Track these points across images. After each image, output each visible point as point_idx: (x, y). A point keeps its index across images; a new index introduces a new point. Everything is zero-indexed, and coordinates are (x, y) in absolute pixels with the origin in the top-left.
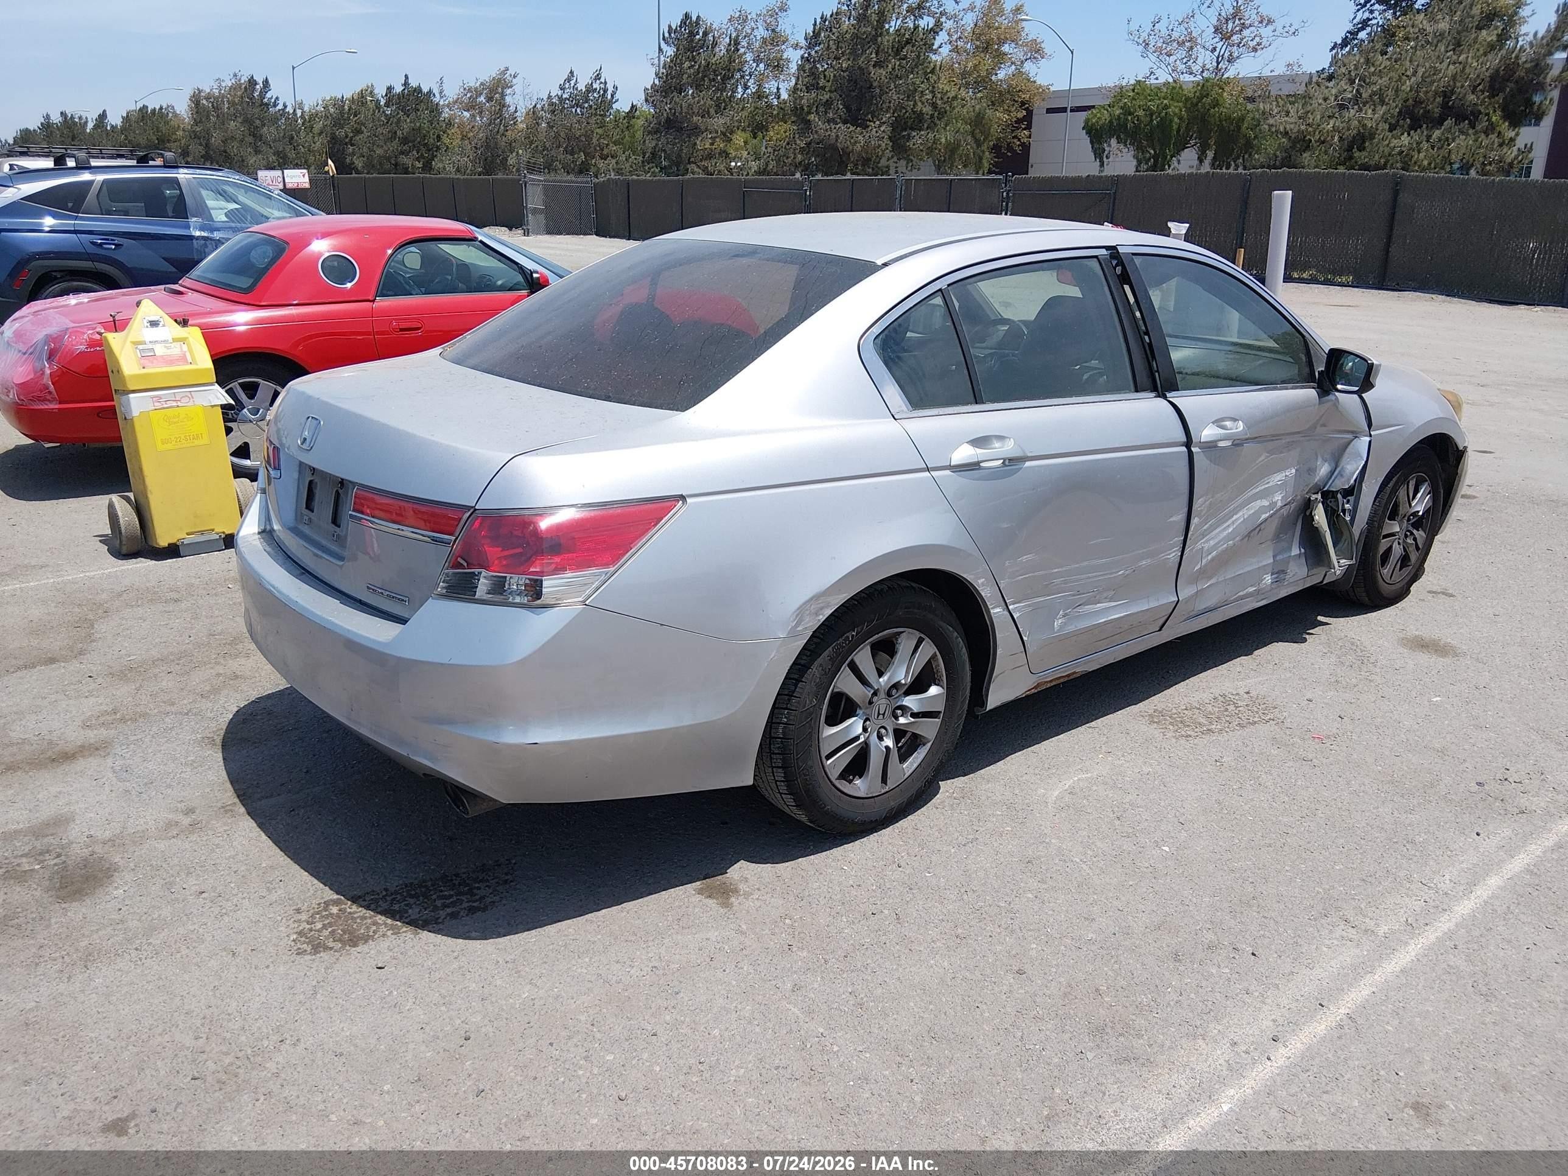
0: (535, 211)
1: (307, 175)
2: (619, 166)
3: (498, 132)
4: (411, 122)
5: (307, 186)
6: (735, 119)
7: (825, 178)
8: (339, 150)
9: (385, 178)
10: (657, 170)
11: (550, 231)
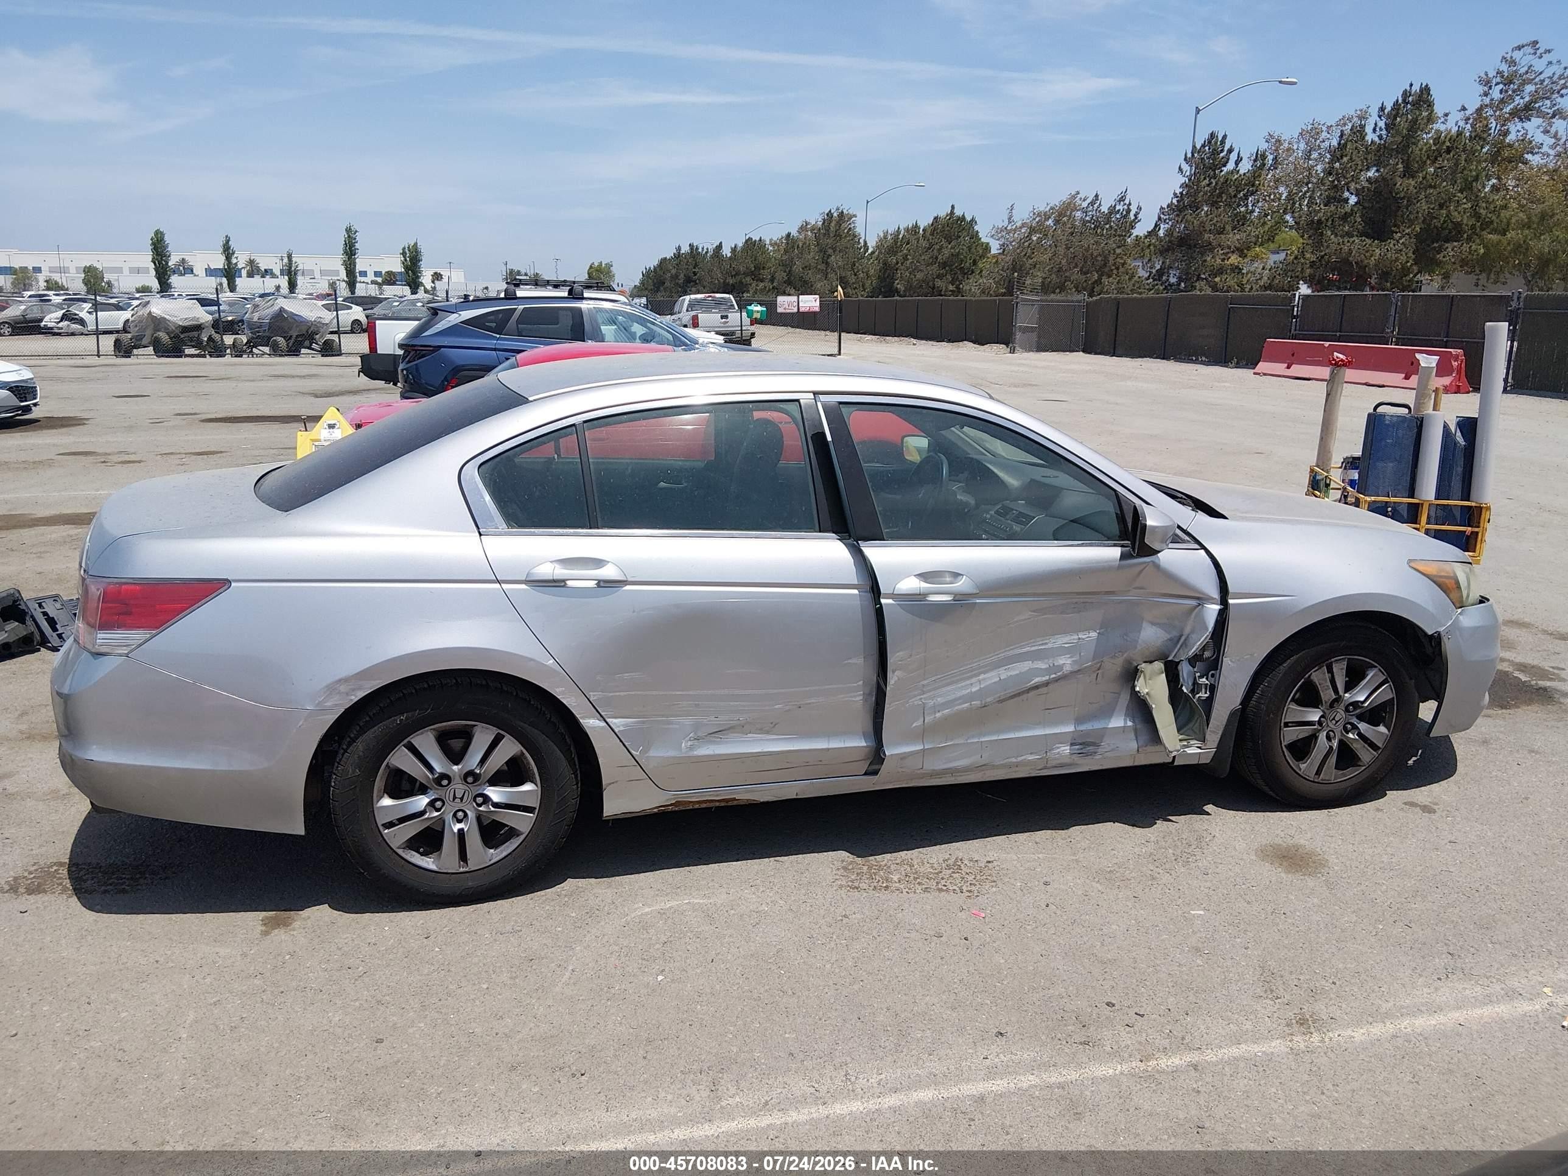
0: (1025, 330)
1: (818, 300)
2: (1120, 286)
3: (1025, 255)
4: (951, 248)
5: (817, 309)
6: (1253, 234)
7: (1316, 293)
8: (889, 275)
9: (889, 300)
10: (1161, 288)
11: (1041, 348)
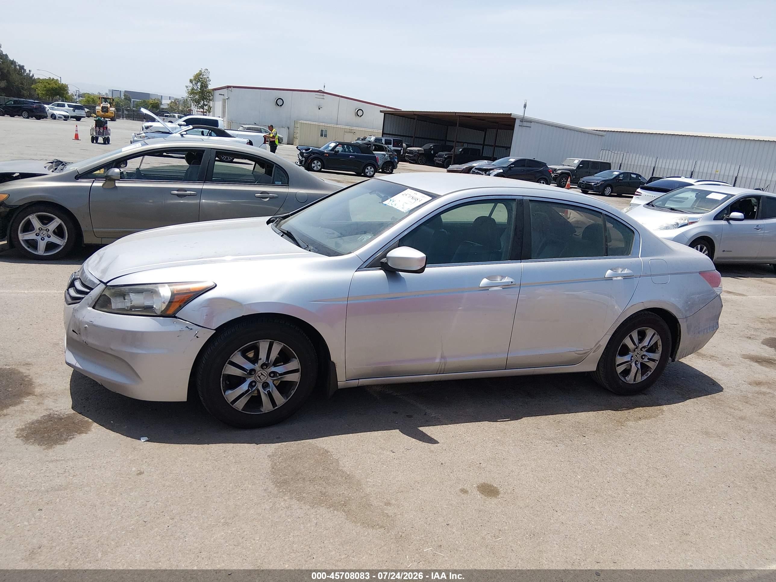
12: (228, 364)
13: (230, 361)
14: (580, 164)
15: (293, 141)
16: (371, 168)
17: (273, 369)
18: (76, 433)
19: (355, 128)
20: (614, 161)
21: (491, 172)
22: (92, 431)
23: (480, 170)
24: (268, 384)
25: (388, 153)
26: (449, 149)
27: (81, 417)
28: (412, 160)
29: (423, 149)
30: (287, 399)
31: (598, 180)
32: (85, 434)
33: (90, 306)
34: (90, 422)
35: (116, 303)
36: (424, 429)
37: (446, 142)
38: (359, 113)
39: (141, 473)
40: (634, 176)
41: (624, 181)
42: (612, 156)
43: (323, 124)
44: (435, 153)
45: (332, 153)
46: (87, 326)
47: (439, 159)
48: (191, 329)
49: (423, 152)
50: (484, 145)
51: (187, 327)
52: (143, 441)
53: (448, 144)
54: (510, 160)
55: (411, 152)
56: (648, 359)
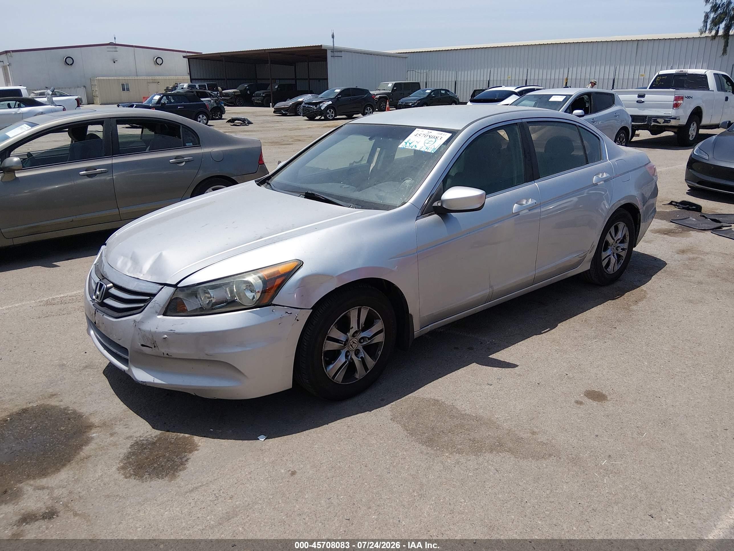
12: (327, 340)
13: (328, 336)
14: (394, 87)
15: (93, 100)
16: (203, 117)
17: (363, 335)
18: (186, 454)
19: (158, 77)
20: (422, 81)
21: (321, 105)
22: (200, 446)
23: (310, 105)
24: (359, 350)
25: (213, 99)
26: (264, 87)
27: (172, 436)
28: (229, 103)
29: (238, 90)
30: (376, 360)
31: (415, 100)
32: (196, 452)
33: (159, 314)
34: (188, 437)
35: (191, 305)
36: (494, 356)
37: (257, 81)
38: (158, 61)
39: (293, 473)
40: (443, 92)
41: (436, 97)
42: (417, 76)
43: (123, 78)
44: (252, 93)
45: (159, 106)
46: (166, 336)
47: (258, 98)
48: (291, 313)
49: (240, 93)
50: (296, 79)
51: (287, 312)
52: (263, 440)
53: (259, 82)
54: (335, 91)
55: (227, 95)
56: (622, 249)
